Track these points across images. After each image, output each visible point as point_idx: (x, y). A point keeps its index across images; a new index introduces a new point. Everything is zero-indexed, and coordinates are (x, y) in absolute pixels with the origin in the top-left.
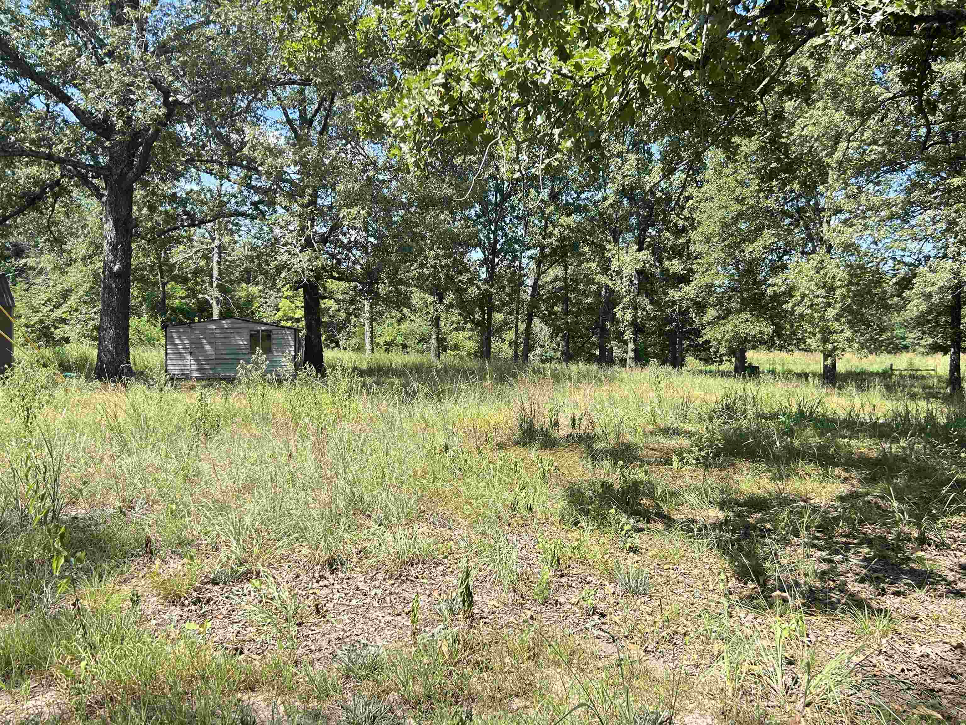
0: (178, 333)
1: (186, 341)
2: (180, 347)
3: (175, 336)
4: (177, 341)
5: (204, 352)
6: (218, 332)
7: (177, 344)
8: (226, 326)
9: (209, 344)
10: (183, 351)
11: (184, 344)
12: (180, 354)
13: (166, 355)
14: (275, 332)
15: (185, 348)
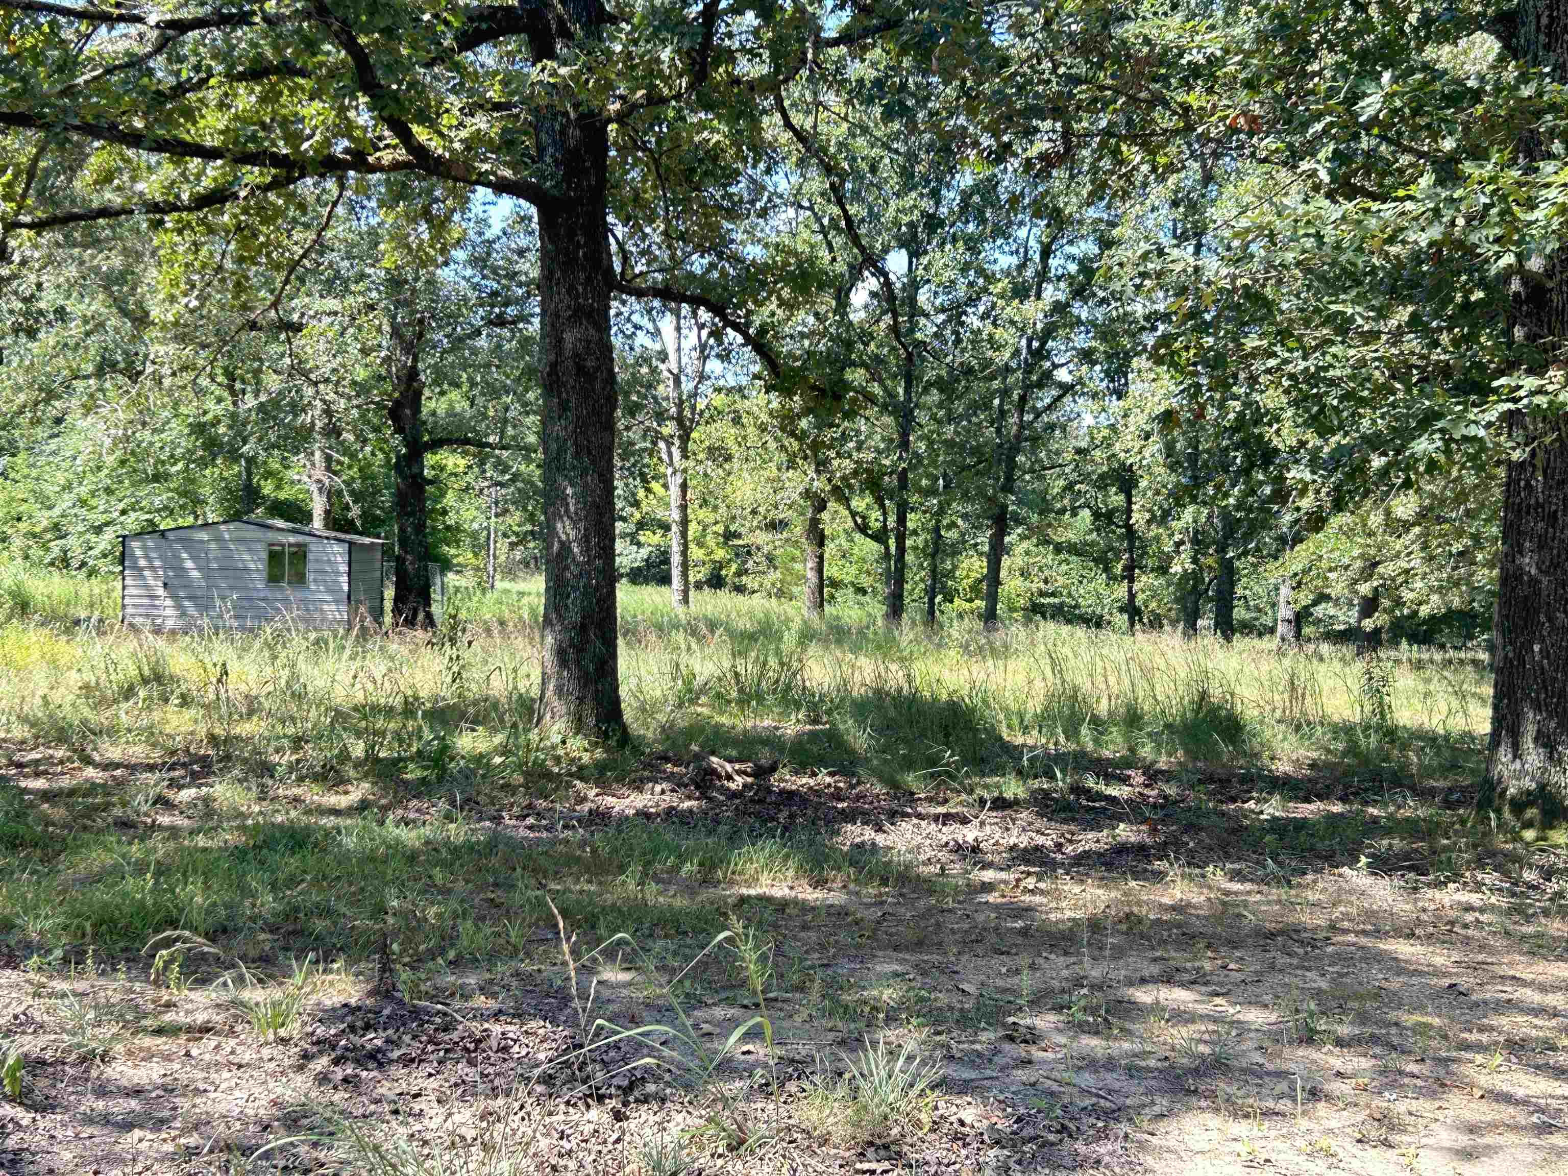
0: (144, 548)
1: (157, 563)
2: (147, 573)
3: (139, 553)
4: (142, 563)
5: (188, 584)
6: (213, 546)
7: (141, 569)
8: (227, 536)
9: (199, 569)
10: (151, 582)
11: (152, 568)
12: (147, 587)
13: (124, 588)
14: (313, 548)
15: (156, 578)
